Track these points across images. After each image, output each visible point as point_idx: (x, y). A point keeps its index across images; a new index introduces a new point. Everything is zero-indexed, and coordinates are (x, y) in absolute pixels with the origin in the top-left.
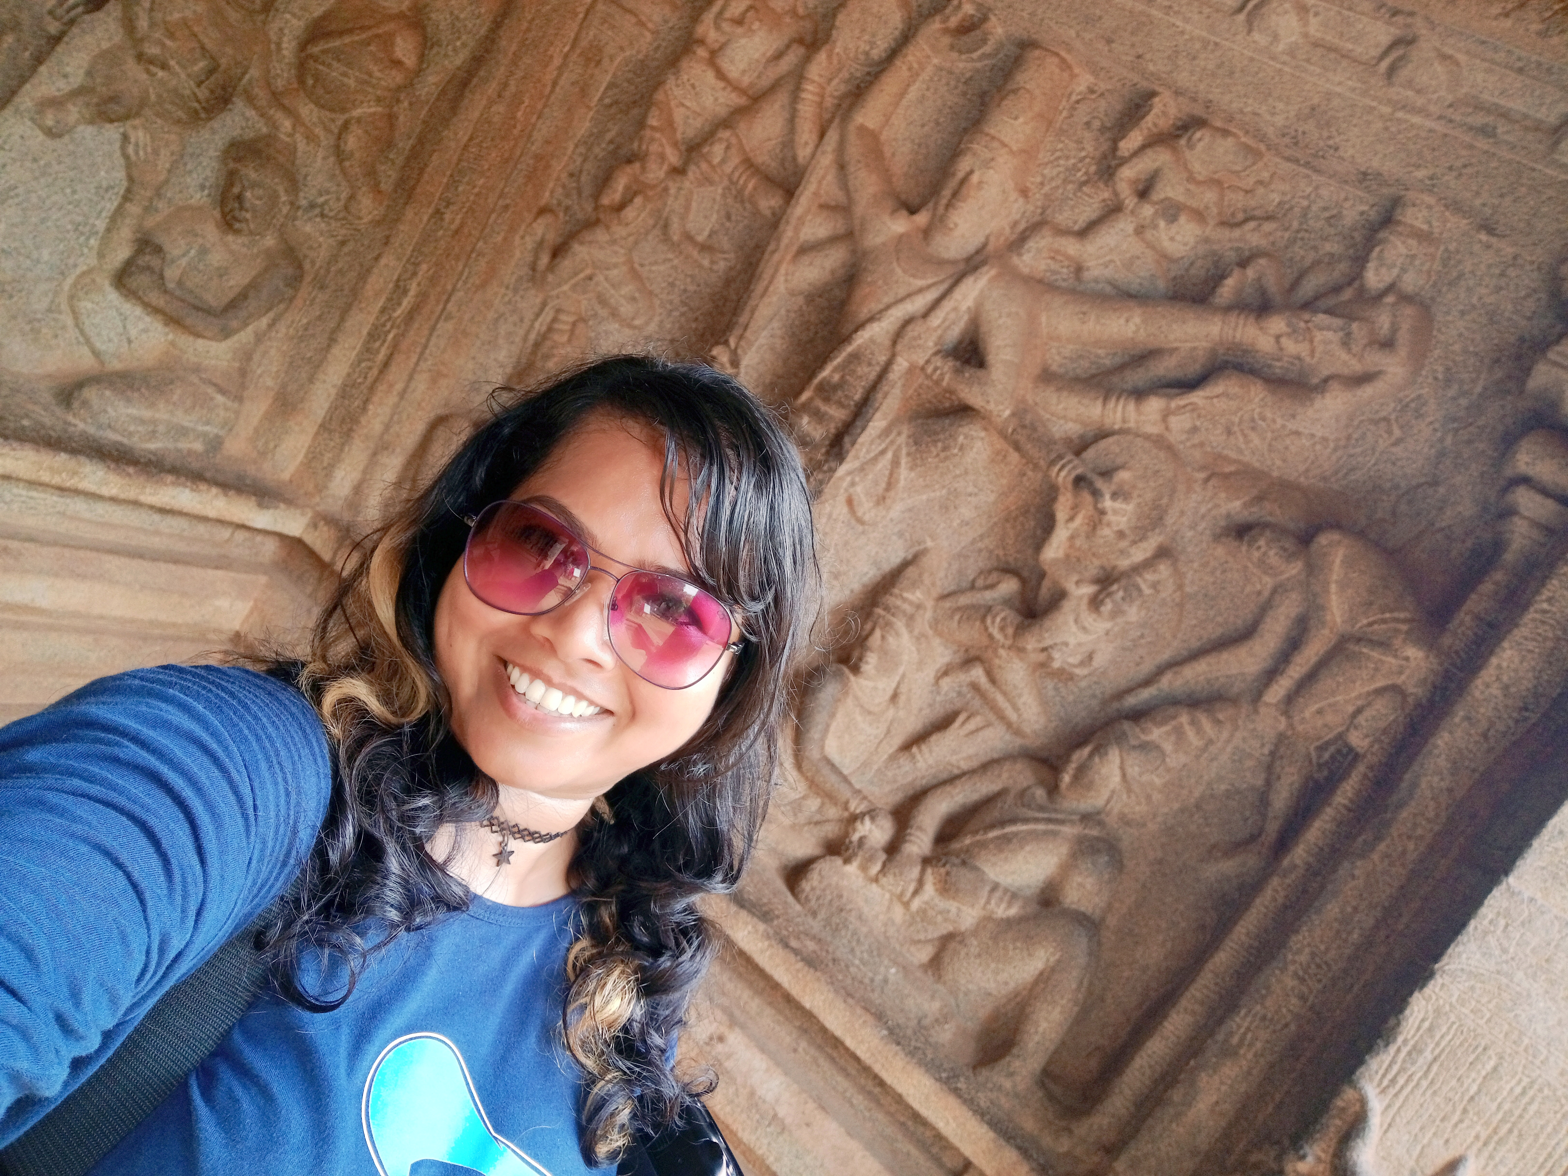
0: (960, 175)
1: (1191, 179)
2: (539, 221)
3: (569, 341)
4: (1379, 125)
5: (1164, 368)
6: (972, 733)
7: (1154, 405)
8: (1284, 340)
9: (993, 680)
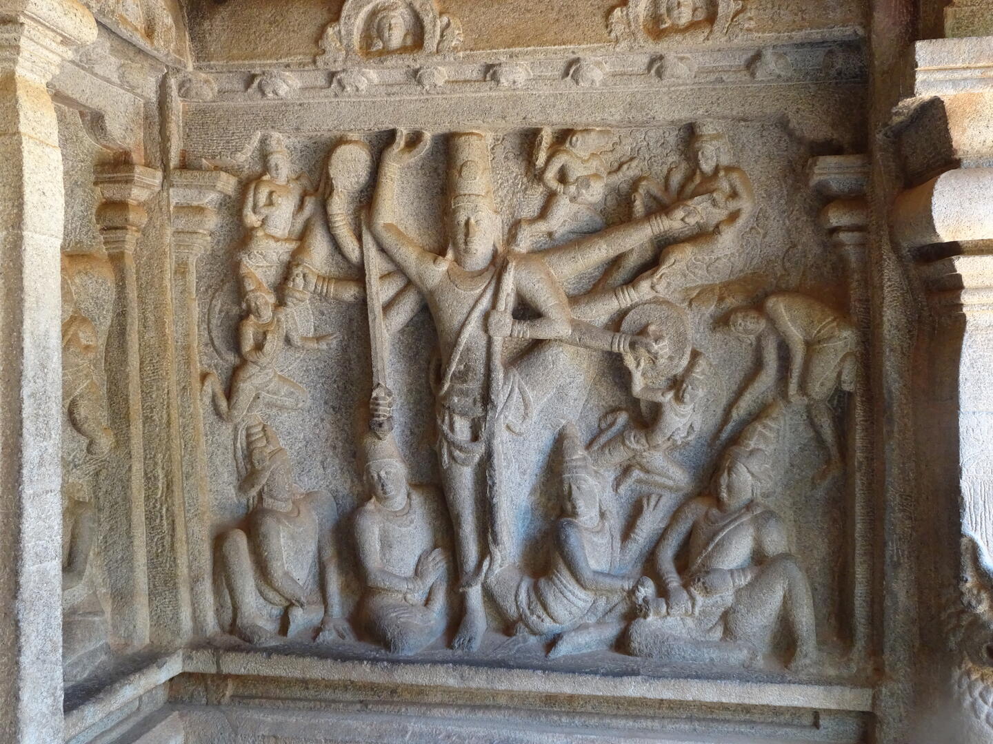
0: (463, 223)
1: (583, 161)
2: (206, 384)
3: (268, 442)
4: (666, 98)
5: (632, 262)
6: (656, 506)
7: (645, 286)
8: (687, 220)
9: (647, 472)
